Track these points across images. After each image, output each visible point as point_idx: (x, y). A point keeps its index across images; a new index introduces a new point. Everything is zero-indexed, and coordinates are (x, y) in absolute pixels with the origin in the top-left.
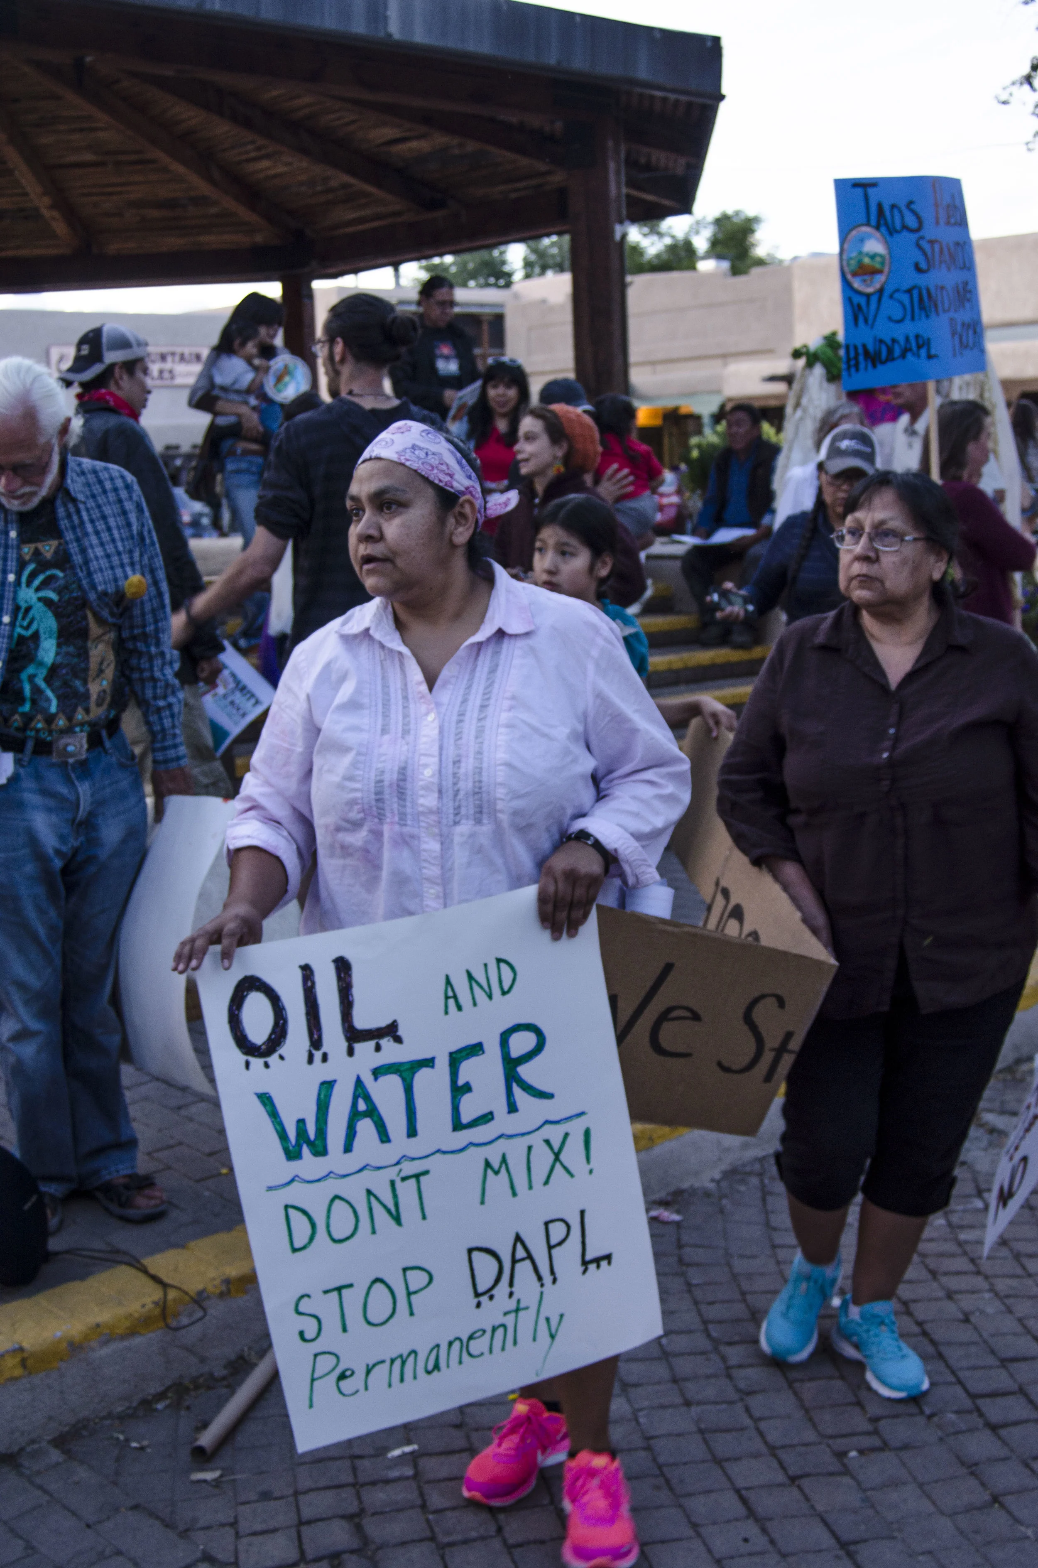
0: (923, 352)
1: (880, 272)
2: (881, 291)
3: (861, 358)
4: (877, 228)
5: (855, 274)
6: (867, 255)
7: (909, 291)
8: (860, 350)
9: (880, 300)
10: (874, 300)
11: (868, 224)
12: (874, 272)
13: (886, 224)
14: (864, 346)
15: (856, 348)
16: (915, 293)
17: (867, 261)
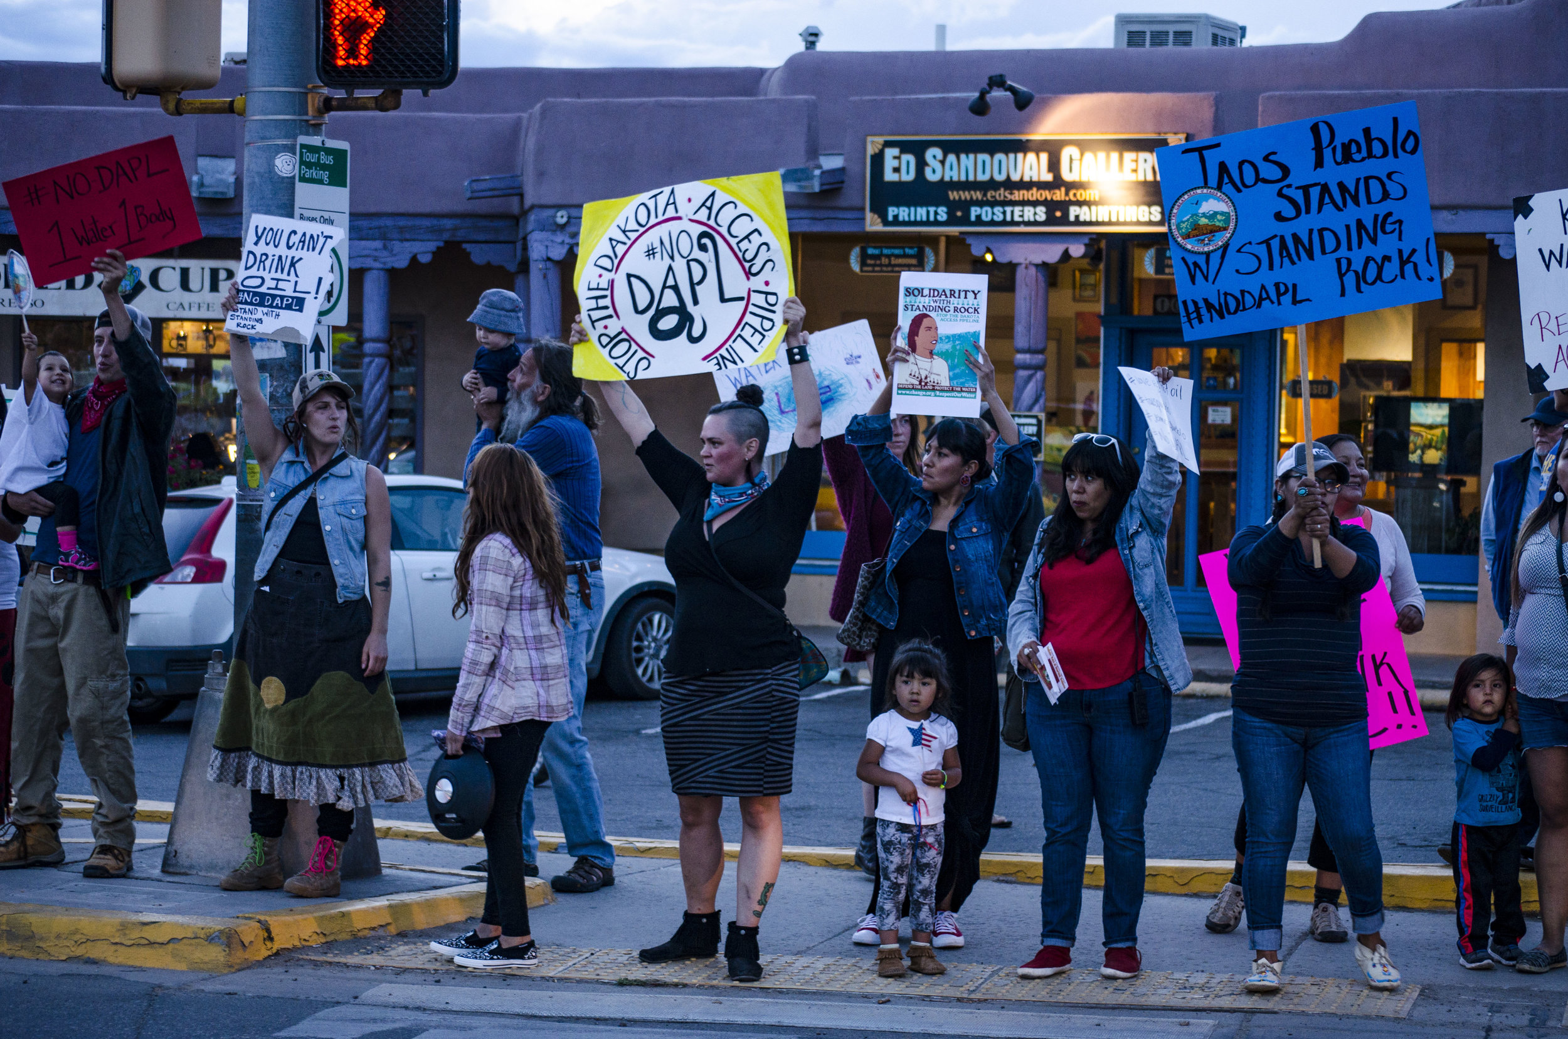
0: (1287, 299)
1: (1225, 229)
2: (1226, 247)
3: (1204, 311)
4: (1219, 188)
5: (1187, 236)
6: (1204, 215)
7: (1267, 242)
8: (1201, 304)
9: (1223, 257)
10: (1215, 260)
11: (1206, 185)
12: (1213, 231)
13: (1232, 181)
14: (1206, 300)
15: (1195, 303)
16: (1275, 244)
17: (1203, 221)
